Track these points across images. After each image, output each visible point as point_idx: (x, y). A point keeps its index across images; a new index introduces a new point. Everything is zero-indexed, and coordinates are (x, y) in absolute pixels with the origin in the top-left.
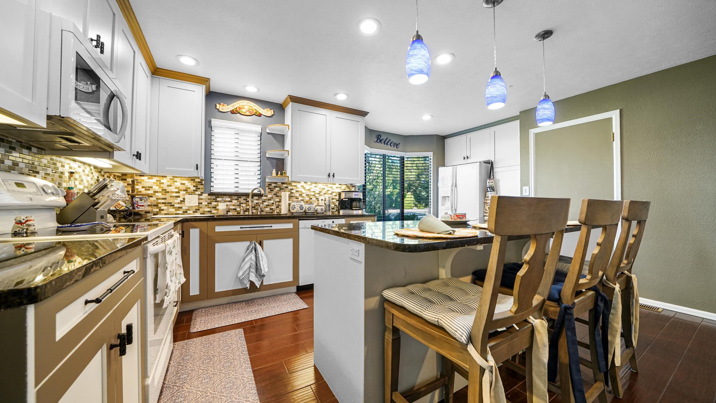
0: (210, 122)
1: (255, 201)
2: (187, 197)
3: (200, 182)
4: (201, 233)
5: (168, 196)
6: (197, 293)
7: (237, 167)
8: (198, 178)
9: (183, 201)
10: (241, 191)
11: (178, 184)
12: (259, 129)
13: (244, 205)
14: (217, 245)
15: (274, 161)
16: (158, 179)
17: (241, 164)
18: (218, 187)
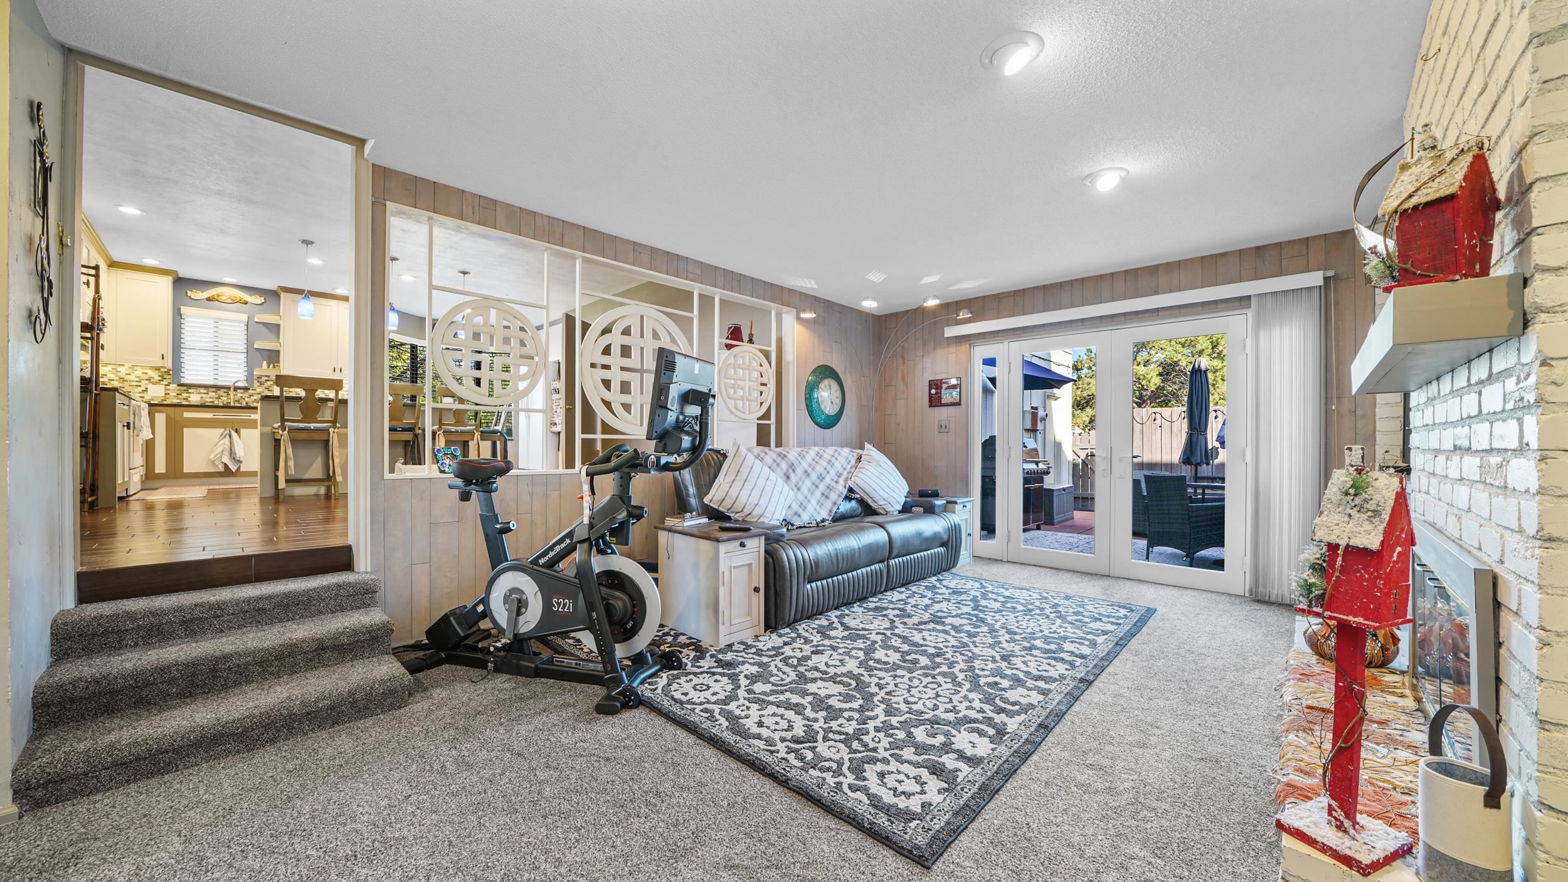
0: (179, 309)
1: (239, 395)
2: (150, 387)
3: (167, 372)
4: (168, 418)
5: (126, 385)
6: (164, 471)
7: (216, 358)
8: (164, 367)
9: (146, 390)
10: (220, 383)
11: (139, 373)
12: (245, 318)
13: (224, 398)
14: (185, 430)
15: (267, 353)
16: (114, 367)
17: (221, 354)
18: (188, 378)
